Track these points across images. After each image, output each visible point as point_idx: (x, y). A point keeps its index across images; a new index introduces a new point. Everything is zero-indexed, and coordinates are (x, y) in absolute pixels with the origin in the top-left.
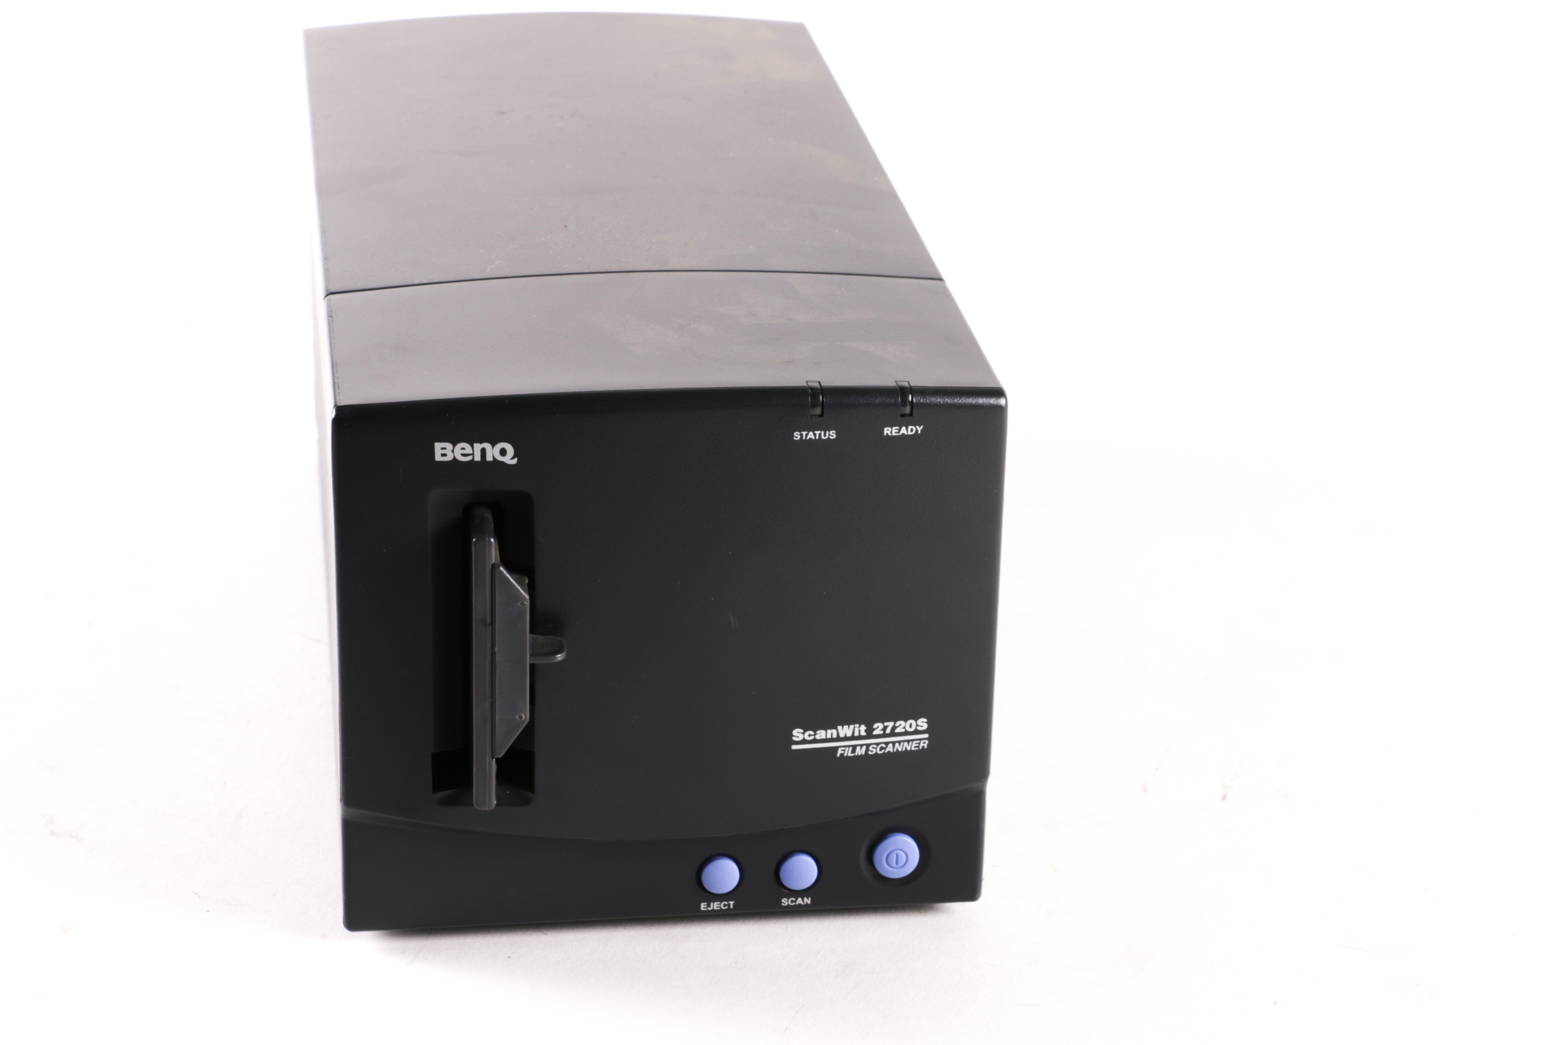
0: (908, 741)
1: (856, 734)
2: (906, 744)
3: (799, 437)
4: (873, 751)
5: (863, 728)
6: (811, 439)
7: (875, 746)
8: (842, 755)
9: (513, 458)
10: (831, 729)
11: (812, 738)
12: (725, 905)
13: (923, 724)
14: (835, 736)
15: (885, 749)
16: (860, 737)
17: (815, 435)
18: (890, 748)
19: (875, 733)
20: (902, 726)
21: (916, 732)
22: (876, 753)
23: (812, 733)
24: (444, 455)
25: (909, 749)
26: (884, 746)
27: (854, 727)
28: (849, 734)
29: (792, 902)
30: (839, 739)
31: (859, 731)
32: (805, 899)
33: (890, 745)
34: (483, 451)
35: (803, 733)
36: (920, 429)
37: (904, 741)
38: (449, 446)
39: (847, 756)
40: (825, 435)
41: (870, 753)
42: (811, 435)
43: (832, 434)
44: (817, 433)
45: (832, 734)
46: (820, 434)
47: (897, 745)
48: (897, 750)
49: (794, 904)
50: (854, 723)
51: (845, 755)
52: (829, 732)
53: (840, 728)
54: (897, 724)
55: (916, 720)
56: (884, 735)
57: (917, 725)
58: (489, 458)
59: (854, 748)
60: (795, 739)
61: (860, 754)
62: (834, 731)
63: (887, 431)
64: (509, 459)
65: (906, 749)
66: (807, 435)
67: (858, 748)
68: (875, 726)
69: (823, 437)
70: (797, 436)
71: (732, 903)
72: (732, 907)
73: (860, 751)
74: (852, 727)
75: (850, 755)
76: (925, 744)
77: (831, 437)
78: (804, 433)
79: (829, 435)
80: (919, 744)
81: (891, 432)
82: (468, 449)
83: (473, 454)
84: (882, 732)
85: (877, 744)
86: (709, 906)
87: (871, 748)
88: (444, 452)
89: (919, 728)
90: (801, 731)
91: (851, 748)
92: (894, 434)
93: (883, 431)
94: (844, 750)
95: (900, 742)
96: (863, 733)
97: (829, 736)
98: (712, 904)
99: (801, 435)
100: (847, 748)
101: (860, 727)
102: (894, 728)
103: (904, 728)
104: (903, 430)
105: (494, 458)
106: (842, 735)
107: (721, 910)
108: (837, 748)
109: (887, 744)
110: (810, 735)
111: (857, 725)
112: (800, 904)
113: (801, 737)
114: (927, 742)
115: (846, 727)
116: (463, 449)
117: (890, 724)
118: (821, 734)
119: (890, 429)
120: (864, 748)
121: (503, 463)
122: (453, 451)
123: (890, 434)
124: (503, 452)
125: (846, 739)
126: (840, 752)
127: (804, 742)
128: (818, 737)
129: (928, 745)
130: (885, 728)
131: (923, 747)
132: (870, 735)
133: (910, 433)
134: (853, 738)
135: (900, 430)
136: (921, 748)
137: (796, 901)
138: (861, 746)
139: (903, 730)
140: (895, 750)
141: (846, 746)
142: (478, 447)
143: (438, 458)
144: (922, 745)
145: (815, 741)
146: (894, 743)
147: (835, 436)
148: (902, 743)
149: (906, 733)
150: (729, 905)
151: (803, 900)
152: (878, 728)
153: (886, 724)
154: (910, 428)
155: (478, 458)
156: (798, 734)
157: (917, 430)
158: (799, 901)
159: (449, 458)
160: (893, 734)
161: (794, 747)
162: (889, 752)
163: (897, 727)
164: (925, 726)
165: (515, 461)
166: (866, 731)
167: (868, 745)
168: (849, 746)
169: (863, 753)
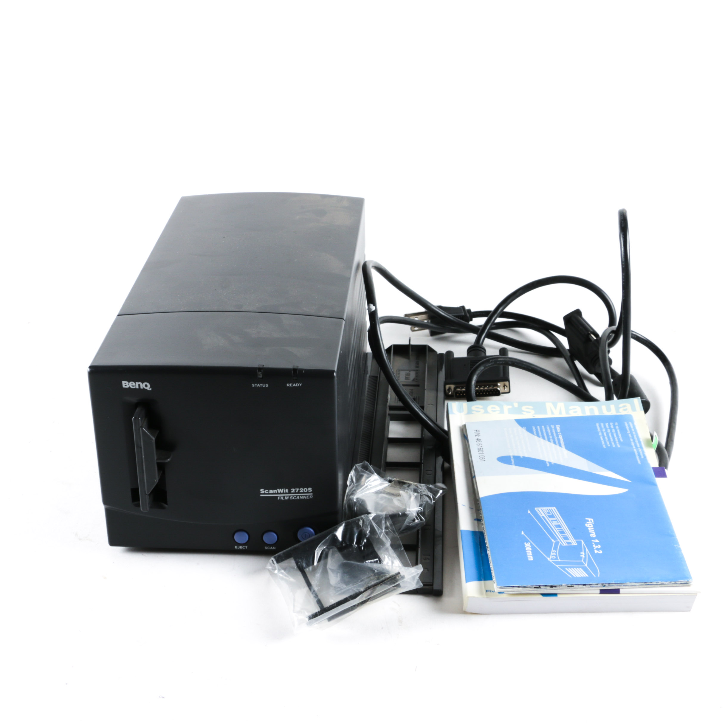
0: (305, 496)
1: (285, 492)
2: (304, 496)
3: (254, 386)
4: (291, 498)
5: (287, 490)
6: (259, 387)
7: (292, 497)
8: (280, 499)
9: (150, 388)
10: (275, 490)
11: (268, 492)
12: (244, 547)
13: (310, 490)
14: (276, 492)
15: (296, 498)
16: (286, 493)
17: (260, 385)
18: (298, 498)
19: (292, 492)
20: (302, 490)
21: (308, 492)
22: (293, 499)
23: (267, 491)
24: (126, 386)
25: (305, 498)
26: (296, 497)
27: (284, 490)
28: (282, 492)
29: (269, 548)
30: (278, 493)
31: (286, 491)
32: (274, 548)
33: (298, 497)
34: (139, 385)
35: (264, 491)
36: (301, 385)
37: (303, 495)
38: (127, 382)
39: (282, 500)
40: (264, 385)
41: (290, 499)
42: (258, 385)
43: (267, 385)
44: (261, 384)
45: (275, 492)
46: (262, 385)
47: (301, 497)
48: (301, 498)
49: (269, 549)
50: (283, 488)
51: (281, 499)
52: (274, 491)
53: (278, 490)
54: (300, 489)
55: (308, 488)
56: (295, 493)
57: (308, 490)
58: (141, 388)
59: (284, 497)
60: (261, 492)
61: (286, 499)
62: (276, 491)
63: (288, 385)
64: (149, 388)
65: (304, 498)
66: (257, 385)
67: (286, 497)
68: (292, 489)
69: (263, 386)
70: (253, 385)
71: (246, 547)
72: (246, 548)
73: (286, 498)
74: (283, 489)
75: (283, 499)
76: (311, 497)
77: (266, 386)
78: (256, 384)
79: (266, 385)
80: (309, 497)
81: (290, 385)
82: (134, 384)
83: (136, 386)
84: (294, 492)
85: (293, 496)
86: (238, 547)
87: (291, 497)
88: (125, 384)
89: (309, 491)
90: (263, 490)
91: (283, 497)
92: (291, 386)
93: (286, 385)
94: (280, 498)
95: (302, 496)
96: (287, 492)
97: (274, 492)
98: (239, 547)
99: (255, 385)
100: (281, 497)
101: (286, 490)
102: (299, 491)
103: (303, 491)
104: (294, 385)
105: (143, 388)
106: (279, 492)
107: (243, 549)
108: (278, 497)
109: (297, 496)
110: (267, 492)
111: (285, 489)
112: (272, 549)
113: (263, 492)
114: (312, 496)
115: (280, 489)
116: (132, 384)
117: (298, 489)
118: (271, 491)
119: (289, 384)
120: (288, 497)
121: (146, 390)
122: (129, 384)
123: (289, 386)
124: (146, 386)
125: (281, 493)
126: (279, 498)
127: (265, 494)
128: (270, 492)
129: (313, 497)
130: (295, 491)
131: (311, 498)
132: (290, 492)
133: (297, 386)
134: (283, 493)
135: (293, 385)
136: (310, 498)
137: (270, 548)
138: (287, 496)
139: (303, 492)
140: (300, 498)
141: (281, 496)
142: (137, 383)
143: (124, 386)
144: (310, 497)
145: (269, 494)
146: (299, 496)
147: (268, 386)
148: (303, 496)
149: (304, 493)
150: (245, 548)
151: (273, 548)
152: (293, 490)
153: (296, 489)
154: (297, 384)
155: (137, 387)
156: (262, 491)
157: (300, 385)
158: (271, 548)
159: (127, 387)
160: (299, 492)
161: (261, 495)
162: (298, 499)
163: (300, 490)
164: (311, 491)
165: (150, 389)
166: (288, 491)
167: (289, 496)
168: (282, 496)
169: (288, 499)
